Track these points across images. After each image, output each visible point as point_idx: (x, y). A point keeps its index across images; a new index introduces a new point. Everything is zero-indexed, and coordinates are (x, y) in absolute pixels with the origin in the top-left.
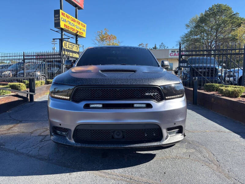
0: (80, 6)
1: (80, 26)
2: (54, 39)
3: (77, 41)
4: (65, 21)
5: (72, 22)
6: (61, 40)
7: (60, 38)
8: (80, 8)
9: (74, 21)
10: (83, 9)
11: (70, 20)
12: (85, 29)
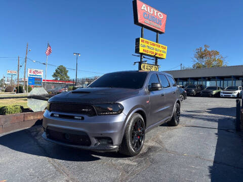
0: (161, 31)
1: (161, 49)
2: (135, 63)
3: (156, 62)
4: (144, 46)
5: (152, 46)
6: (140, 63)
7: (140, 61)
8: (161, 33)
9: (154, 45)
10: (163, 33)
11: (149, 45)
12: (166, 50)
